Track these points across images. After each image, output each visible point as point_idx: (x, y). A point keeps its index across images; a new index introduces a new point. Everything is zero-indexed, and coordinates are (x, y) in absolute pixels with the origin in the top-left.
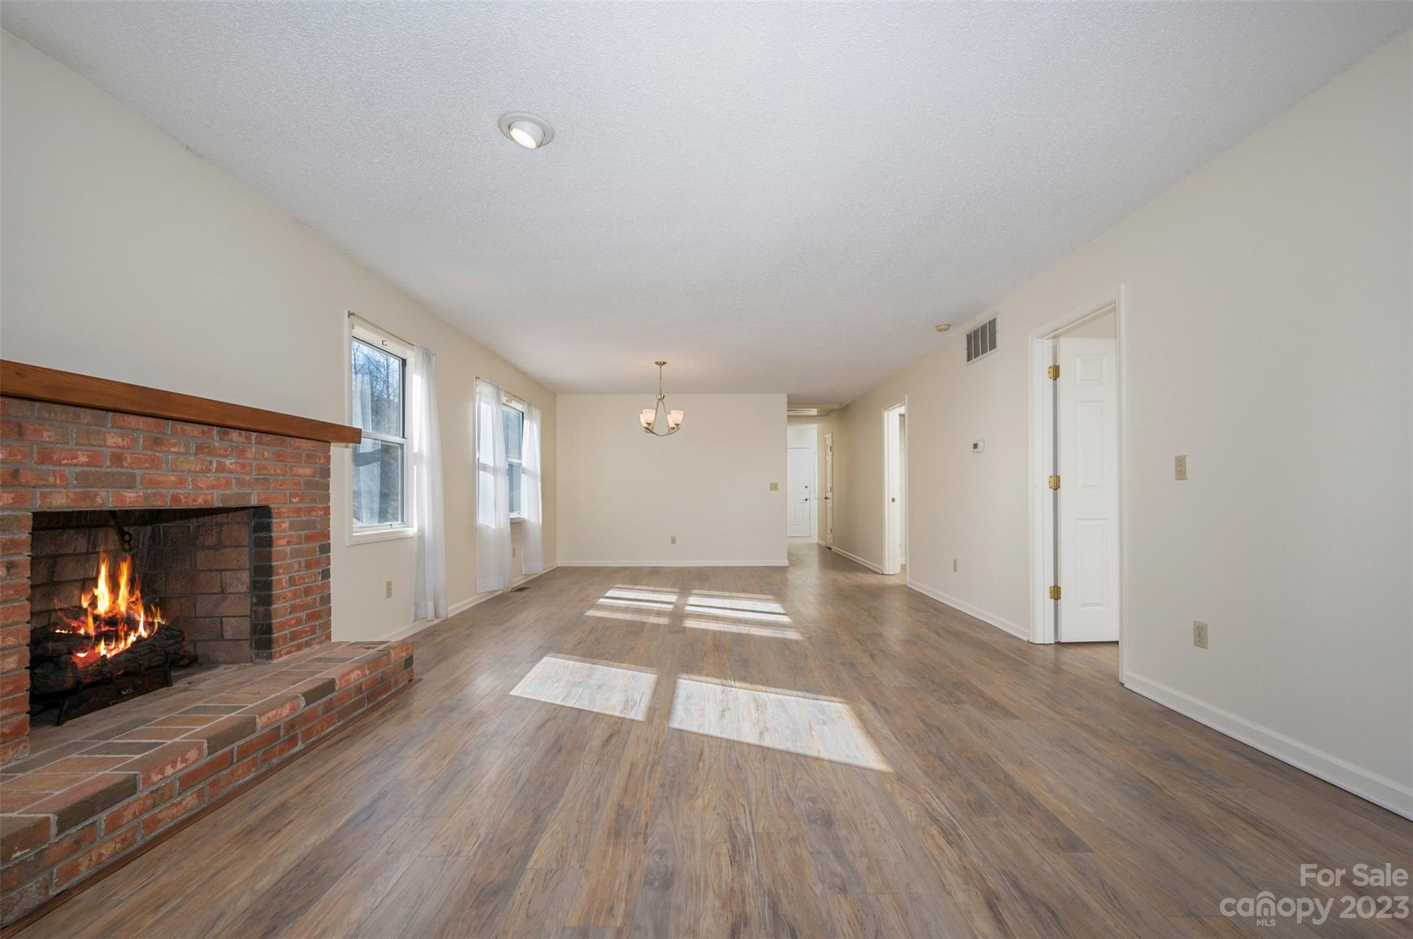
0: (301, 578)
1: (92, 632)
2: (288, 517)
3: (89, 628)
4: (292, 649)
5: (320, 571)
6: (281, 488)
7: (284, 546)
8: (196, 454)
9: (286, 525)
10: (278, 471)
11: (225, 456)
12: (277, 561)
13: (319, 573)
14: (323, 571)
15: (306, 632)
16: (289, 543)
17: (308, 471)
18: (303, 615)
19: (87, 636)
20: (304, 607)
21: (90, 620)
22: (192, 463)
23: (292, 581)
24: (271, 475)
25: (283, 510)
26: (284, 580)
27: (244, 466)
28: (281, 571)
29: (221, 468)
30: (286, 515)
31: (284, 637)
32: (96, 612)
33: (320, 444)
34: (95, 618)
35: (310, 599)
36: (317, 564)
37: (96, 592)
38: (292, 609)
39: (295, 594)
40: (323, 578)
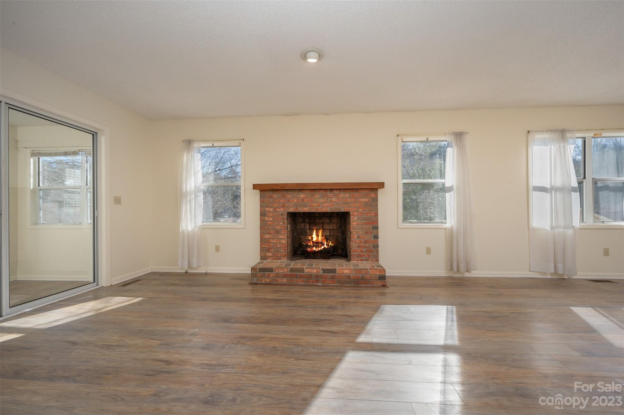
0: (362, 237)
2: (357, 216)
3: (311, 244)
4: (359, 260)
5: (373, 235)
6: (354, 206)
7: (355, 225)
8: (322, 198)
9: (356, 218)
10: (352, 200)
11: (332, 198)
12: (352, 230)
13: (372, 236)
14: (374, 236)
15: (366, 256)
16: (357, 224)
17: (366, 200)
18: (364, 250)
19: (310, 245)
20: (366, 247)
21: (311, 242)
22: (322, 200)
23: (359, 237)
24: (349, 202)
25: (355, 213)
26: (355, 236)
27: (339, 200)
28: (354, 233)
29: (331, 201)
30: (356, 215)
31: (355, 255)
32: (313, 240)
33: (372, 190)
34: (313, 242)
35: (367, 245)
36: (371, 233)
37: (313, 236)
38: (359, 247)
39: (360, 242)
40: (374, 238)
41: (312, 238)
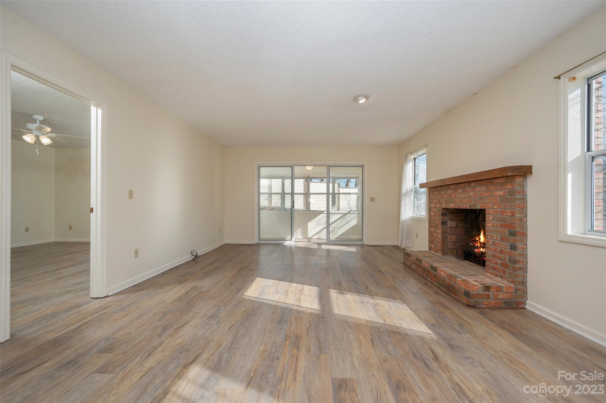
0: (497, 243)
1: (479, 246)
2: (492, 215)
3: (478, 244)
4: (493, 274)
5: (509, 244)
6: (489, 201)
7: (490, 227)
8: (463, 193)
9: (491, 218)
10: (488, 195)
11: (470, 192)
13: (509, 245)
14: (510, 245)
15: (500, 271)
16: (492, 226)
17: (501, 193)
18: (499, 262)
20: (500, 258)
21: (479, 243)
22: (462, 196)
23: (494, 244)
24: (485, 197)
25: (490, 211)
26: (490, 241)
27: (475, 194)
28: (489, 237)
29: (469, 196)
30: (491, 213)
31: (490, 266)
32: (480, 241)
33: (508, 178)
34: (480, 243)
35: (502, 256)
36: (507, 240)
37: (480, 237)
38: (494, 256)
39: (495, 250)
40: (511, 249)
41: (480, 239)
